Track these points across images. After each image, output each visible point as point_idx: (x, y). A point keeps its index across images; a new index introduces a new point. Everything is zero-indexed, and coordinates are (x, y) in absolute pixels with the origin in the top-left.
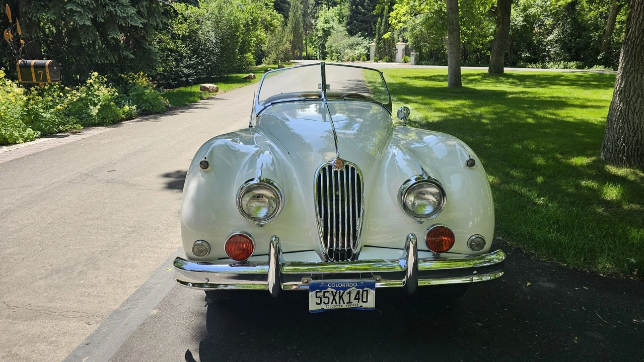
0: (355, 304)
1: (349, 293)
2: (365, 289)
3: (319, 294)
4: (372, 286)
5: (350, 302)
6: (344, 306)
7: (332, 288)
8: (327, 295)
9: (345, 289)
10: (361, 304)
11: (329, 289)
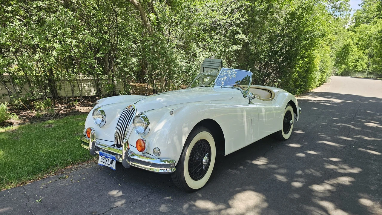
0: (111, 166)
1: (109, 160)
2: (113, 160)
3: (102, 158)
4: (115, 159)
5: (109, 164)
6: (108, 166)
7: (105, 156)
8: (104, 158)
9: (108, 157)
10: (112, 167)
11: (104, 156)
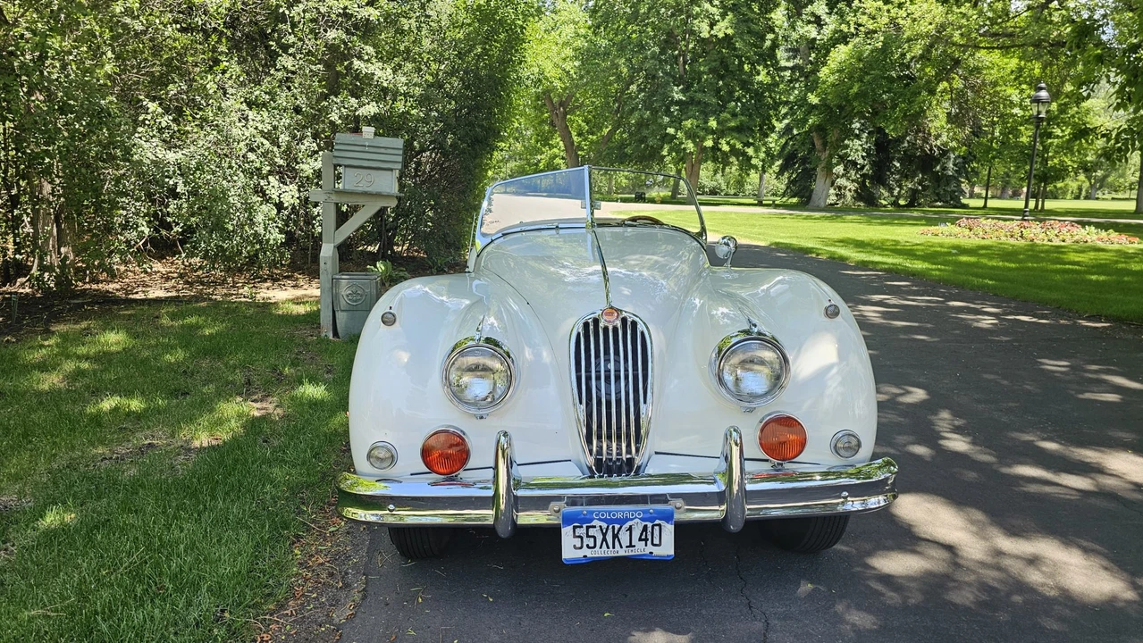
0: (641, 549)
1: (630, 529)
2: (657, 522)
3: (578, 531)
4: (668, 517)
5: (631, 546)
6: (622, 553)
7: (600, 520)
8: (591, 532)
9: (622, 522)
10: (650, 548)
11: (595, 523)
